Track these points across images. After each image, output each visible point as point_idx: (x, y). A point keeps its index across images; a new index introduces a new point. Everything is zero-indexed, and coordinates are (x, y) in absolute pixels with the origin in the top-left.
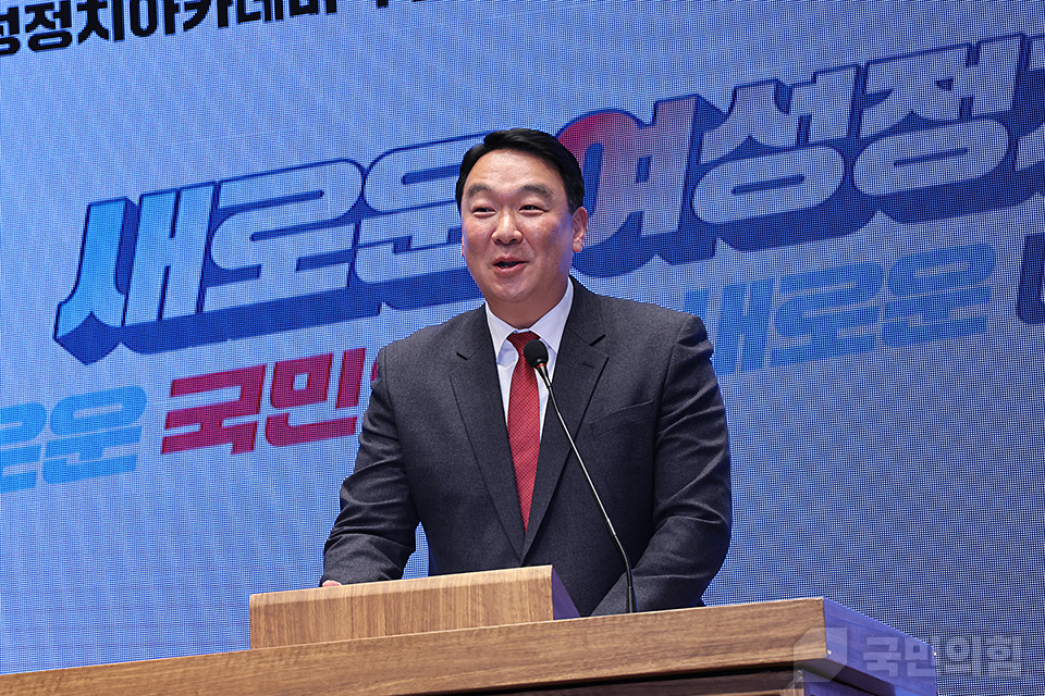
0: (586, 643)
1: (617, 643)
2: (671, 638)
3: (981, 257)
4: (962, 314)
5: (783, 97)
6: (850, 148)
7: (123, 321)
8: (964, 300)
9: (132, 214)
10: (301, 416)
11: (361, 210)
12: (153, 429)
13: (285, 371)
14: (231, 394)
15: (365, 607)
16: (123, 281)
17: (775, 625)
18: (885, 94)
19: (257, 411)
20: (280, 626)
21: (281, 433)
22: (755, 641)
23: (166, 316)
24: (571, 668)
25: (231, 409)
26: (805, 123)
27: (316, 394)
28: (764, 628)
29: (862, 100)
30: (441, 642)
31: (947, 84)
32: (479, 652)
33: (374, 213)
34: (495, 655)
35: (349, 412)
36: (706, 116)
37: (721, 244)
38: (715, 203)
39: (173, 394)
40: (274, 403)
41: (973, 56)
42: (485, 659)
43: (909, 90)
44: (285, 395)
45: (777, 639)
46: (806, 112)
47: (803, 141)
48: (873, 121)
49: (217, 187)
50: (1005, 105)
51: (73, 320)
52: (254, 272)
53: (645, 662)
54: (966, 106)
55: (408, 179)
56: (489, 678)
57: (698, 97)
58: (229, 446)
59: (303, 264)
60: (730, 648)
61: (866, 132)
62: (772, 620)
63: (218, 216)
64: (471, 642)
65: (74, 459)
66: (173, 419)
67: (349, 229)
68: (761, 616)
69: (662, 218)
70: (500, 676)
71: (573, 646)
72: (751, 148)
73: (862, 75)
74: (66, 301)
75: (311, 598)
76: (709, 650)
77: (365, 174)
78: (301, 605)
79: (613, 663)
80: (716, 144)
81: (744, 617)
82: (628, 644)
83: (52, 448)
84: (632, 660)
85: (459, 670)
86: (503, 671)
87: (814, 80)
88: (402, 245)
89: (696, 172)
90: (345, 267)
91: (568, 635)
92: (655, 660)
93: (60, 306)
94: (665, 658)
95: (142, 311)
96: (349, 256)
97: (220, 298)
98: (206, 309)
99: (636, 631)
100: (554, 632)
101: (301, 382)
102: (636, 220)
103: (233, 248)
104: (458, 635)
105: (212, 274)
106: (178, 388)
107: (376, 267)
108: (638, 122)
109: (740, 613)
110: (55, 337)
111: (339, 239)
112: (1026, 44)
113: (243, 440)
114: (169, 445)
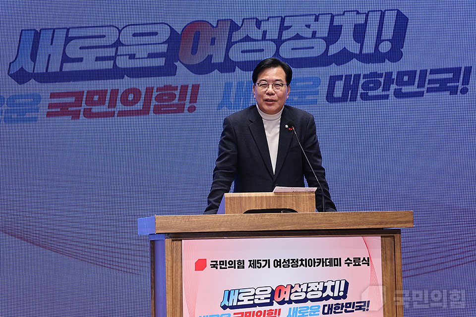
0: (346, 219)
1: (355, 219)
2: (371, 219)
3: (317, 81)
4: (309, 98)
5: (258, 24)
6: (279, 42)
7: (34, 71)
8: (310, 94)
9: (37, 35)
10: (95, 109)
11: (118, 44)
12: (44, 109)
13: (91, 94)
14: (72, 100)
15: (260, 199)
16: (34, 57)
17: (400, 218)
18: (290, 27)
19: (81, 106)
20: (234, 203)
21: (89, 114)
22: (394, 221)
23: (49, 70)
24: (342, 225)
25: (71, 105)
26: (265, 33)
27: (101, 102)
28: (397, 218)
29: (283, 28)
30: (305, 216)
31: (308, 26)
32: (315, 219)
33: (123, 45)
34: (320, 220)
35: (113, 110)
36: (234, 27)
37: (237, 68)
38: (236, 55)
39: (51, 98)
40: (86, 104)
41: (317, 19)
42: (317, 221)
43: (297, 26)
44: (90, 102)
45: (400, 221)
46: (265, 29)
47: (264, 38)
48: (286, 35)
49: (68, 30)
50: (326, 35)
51: (15, 69)
52: (80, 60)
53: (363, 225)
54: (314, 33)
55: (134, 35)
56: (318, 227)
57: (232, 21)
58: (70, 117)
59: (98, 59)
60: (387, 223)
61: (283, 38)
62: (399, 216)
63: (68, 40)
64: (313, 216)
65: (14, 116)
66: (51, 106)
67: (114, 49)
68: (396, 215)
69: (219, 58)
70: (322, 226)
71: (343, 219)
72: (247, 39)
73: (283, 20)
74: (13, 62)
75: (244, 196)
76: (381, 223)
77: (120, 32)
78: (240, 197)
79: (354, 225)
80: (237, 36)
81: (391, 215)
82: (358, 220)
83: (7, 112)
84: (359, 225)
85: (310, 224)
86: (322, 225)
87: (268, 20)
88: (132, 57)
89: (230, 44)
90: (112, 62)
91: (341, 216)
92: (366, 225)
93: (10, 63)
94: (368, 224)
95: (41, 68)
96: (113, 58)
97: (68, 67)
98: (64, 70)
99: (361, 216)
100: (337, 215)
101: (96, 98)
102: (210, 57)
103: (73, 51)
104: (310, 214)
105: (65, 59)
106: (53, 95)
107: (123, 63)
108: (212, 26)
109: (390, 213)
110: (8, 74)
111: (111, 52)
112: (333, 17)
113: (76, 115)
114: (49, 115)
